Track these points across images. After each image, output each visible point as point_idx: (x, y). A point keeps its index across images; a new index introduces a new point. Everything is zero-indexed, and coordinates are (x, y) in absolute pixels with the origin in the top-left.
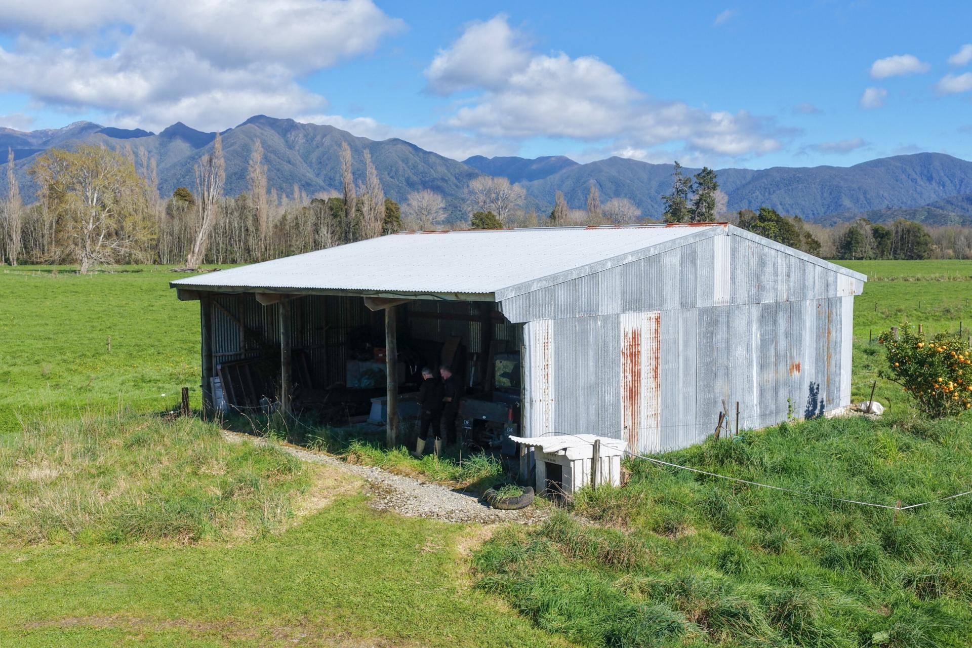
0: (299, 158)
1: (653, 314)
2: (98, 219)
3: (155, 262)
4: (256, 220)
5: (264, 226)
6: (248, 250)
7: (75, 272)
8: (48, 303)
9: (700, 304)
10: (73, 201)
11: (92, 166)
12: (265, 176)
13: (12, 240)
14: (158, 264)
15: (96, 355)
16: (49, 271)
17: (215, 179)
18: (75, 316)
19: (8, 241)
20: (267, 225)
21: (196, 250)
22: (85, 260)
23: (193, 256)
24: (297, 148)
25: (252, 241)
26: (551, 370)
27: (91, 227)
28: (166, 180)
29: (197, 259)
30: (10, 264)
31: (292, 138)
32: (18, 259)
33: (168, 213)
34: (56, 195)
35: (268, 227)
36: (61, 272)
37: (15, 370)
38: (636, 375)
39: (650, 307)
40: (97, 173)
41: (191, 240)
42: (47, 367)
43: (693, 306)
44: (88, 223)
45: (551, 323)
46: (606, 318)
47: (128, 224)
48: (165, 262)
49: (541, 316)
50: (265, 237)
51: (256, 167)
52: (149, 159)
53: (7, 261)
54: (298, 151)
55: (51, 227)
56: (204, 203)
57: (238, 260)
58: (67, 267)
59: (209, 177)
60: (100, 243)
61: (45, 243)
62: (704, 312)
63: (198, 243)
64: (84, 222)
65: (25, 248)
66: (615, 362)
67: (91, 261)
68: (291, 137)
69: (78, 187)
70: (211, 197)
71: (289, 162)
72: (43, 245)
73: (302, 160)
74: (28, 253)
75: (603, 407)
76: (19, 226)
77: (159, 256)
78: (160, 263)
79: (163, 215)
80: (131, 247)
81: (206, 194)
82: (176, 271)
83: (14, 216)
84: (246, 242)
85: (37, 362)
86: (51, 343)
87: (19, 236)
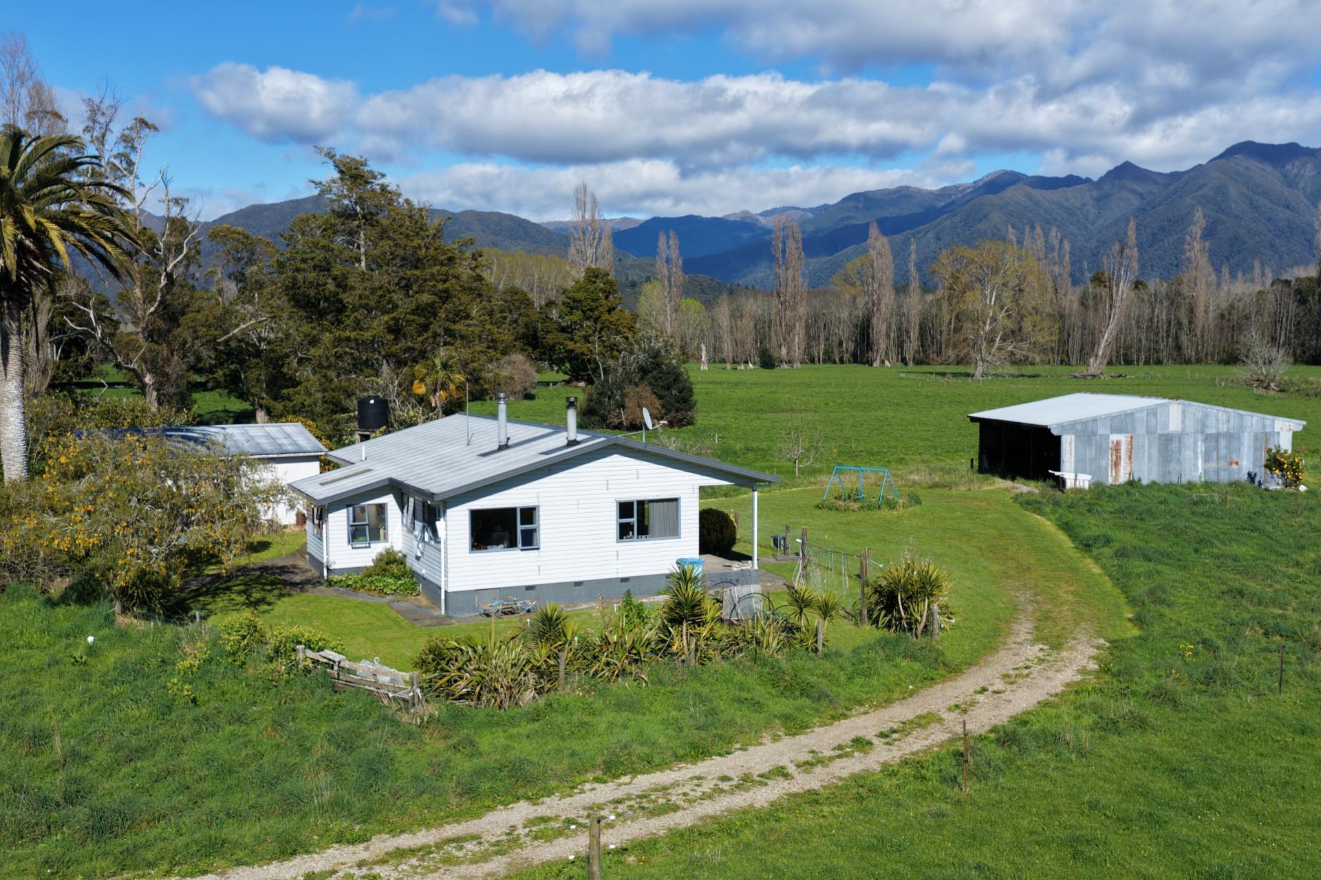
0: (1305, 200)
1: (1129, 435)
2: (995, 320)
3: (1062, 362)
4: (1191, 311)
5: (1201, 318)
6: (1179, 348)
7: (968, 375)
8: (934, 413)
9: (1159, 432)
10: (972, 302)
11: (992, 263)
12: (1206, 254)
13: (909, 337)
14: (1066, 364)
15: (957, 451)
16: (943, 374)
17: (1126, 272)
18: (951, 425)
19: (905, 338)
20: (1206, 318)
21: (1100, 354)
22: (980, 363)
23: (1096, 360)
24: (1302, 184)
25: (1184, 338)
26: (1073, 452)
27: (987, 328)
28: (1104, 243)
29: (1100, 363)
30: (906, 364)
31: (1295, 171)
32: (914, 358)
33: (1082, 304)
34: (956, 293)
35: (1207, 319)
36: (955, 375)
37: (907, 457)
38: (1118, 458)
39: (1127, 432)
40: (997, 272)
41: (1094, 344)
42: (925, 457)
43: (1155, 432)
44: (985, 323)
45: (1073, 437)
46: (1101, 436)
47: (1027, 325)
48: (1074, 363)
49: (1068, 433)
50: (1203, 330)
51: (1195, 244)
52: (1061, 241)
53: (904, 361)
54: (1304, 189)
55: (950, 323)
56: (1111, 299)
57: (1165, 361)
58: (961, 369)
59: (1120, 269)
60: (997, 345)
61: (943, 341)
62: (1161, 436)
63: (1102, 346)
64: (981, 323)
65: (922, 346)
66: (1106, 451)
67: (986, 364)
68: (1293, 169)
69: (977, 285)
70: (1120, 293)
71: (1288, 207)
72: (941, 344)
73: (1308, 203)
74: (925, 352)
75: (1100, 467)
76: (918, 322)
77: (1068, 355)
78: (1069, 364)
79: (1076, 306)
80: (1029, 350)
81: (1114, 289)
82: (1075, 377)
83: (914, 312)
84: (1177, 338)
85: (920, 454)
86: (929, 443)
87: (917, 334)
